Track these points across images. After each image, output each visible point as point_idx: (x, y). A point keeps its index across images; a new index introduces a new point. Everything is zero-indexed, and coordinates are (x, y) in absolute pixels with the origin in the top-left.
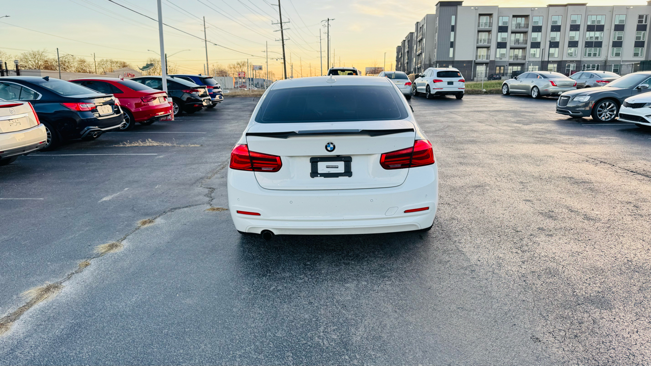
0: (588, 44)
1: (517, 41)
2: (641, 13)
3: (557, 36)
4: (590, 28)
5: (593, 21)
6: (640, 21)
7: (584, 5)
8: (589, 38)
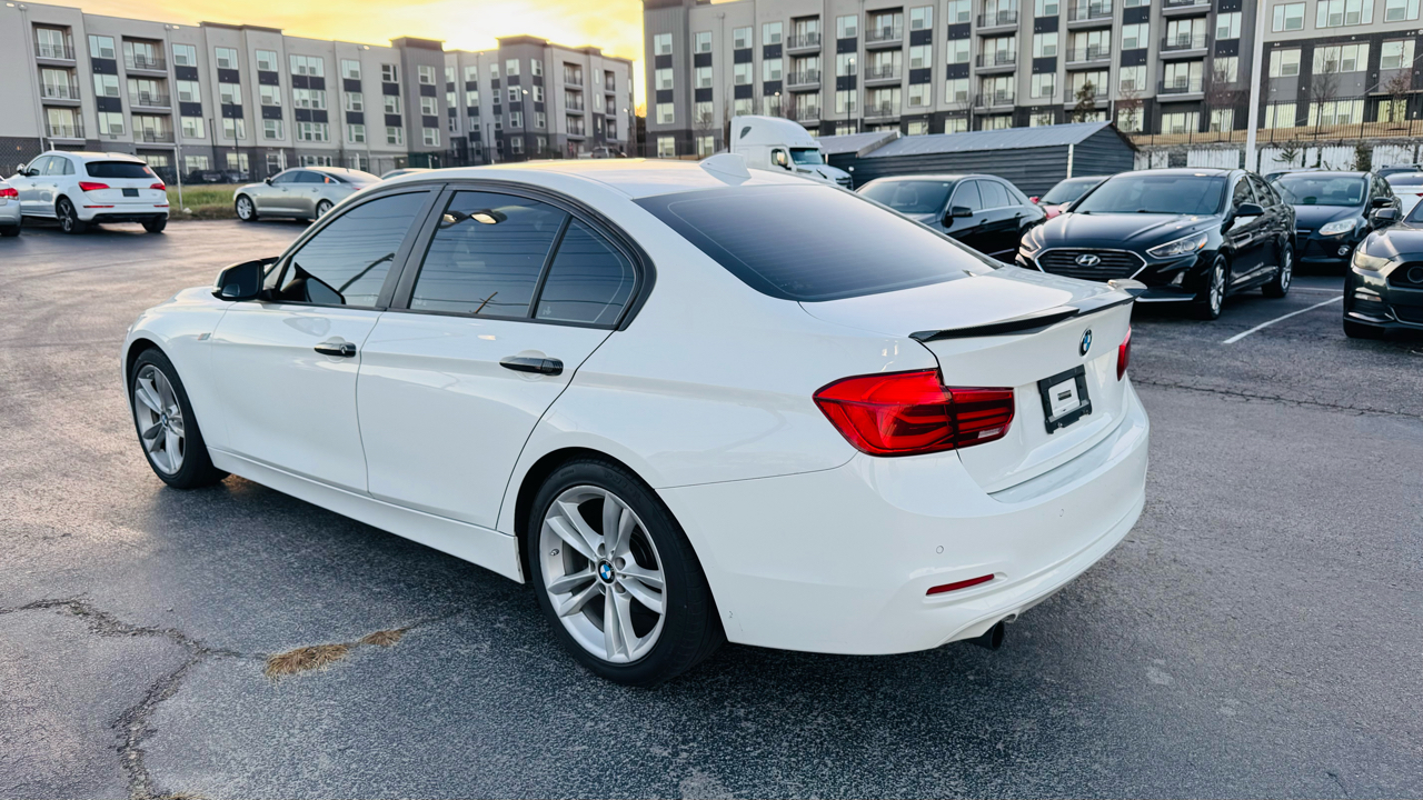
0: (302, 115)
1: (146, 97)
2: (386, 62)
3: (235, 92)
4: (299, 82)
5: (302, 69)
6: (387, 77)
7: (278, 31)
8: (301, 102)
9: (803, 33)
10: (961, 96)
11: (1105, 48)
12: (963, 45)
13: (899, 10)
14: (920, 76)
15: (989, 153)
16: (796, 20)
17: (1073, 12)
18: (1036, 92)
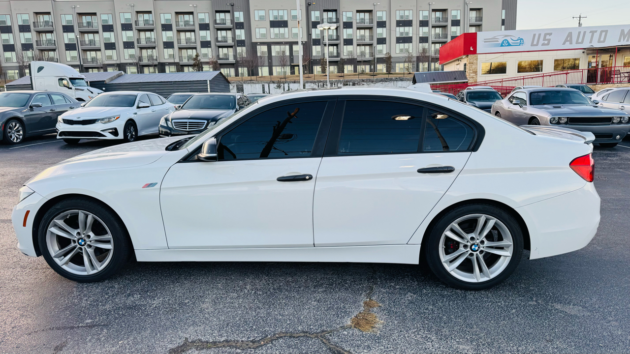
9: (42, 20)
10: (131, 56)
11: (193, 40)
12: (130, 34)
13: (95, 14)
14: (110, 46)
15: (172, 83)
16: (37, 13)
17: (178, 23)
18: (166, 57)
